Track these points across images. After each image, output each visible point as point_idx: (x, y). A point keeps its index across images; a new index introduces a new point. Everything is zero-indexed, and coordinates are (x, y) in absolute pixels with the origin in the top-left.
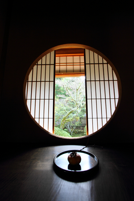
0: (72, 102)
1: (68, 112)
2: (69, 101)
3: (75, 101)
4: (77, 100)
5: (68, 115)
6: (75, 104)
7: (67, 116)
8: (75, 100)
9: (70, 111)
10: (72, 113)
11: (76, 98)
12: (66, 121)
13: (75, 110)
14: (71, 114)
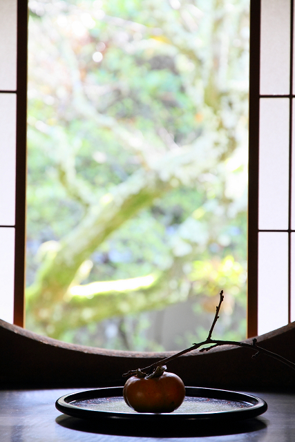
0: (160, 63)
1: (105, 200)
2: (112, 56)
3: (191, 55)
4: (215, 41)
5: (108, 230)
6: (196, 94)
7: (93, 245)
8: (199, 42)
9: (133, 185)
10: (157, 212)
11: (207, 26)
12: (75, 305)
13: (194, 171)
14: (144, 226)
